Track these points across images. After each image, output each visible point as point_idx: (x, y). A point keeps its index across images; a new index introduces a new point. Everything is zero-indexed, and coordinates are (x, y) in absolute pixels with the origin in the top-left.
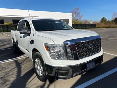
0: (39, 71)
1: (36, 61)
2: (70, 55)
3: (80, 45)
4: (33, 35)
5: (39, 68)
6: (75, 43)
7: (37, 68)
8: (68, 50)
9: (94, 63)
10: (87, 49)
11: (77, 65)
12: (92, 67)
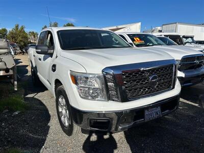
0: (64, 117)
1: (60, 100)
2: (114, 93)
3: (131, 76)
4: (57, 57)
5: (64, 112)
6: (123, 72)
7: (61, 112)
8: (109, 84)
9: (159, 109)
10: (147, 83)
11: (126, 111)
12: (154, 115)
